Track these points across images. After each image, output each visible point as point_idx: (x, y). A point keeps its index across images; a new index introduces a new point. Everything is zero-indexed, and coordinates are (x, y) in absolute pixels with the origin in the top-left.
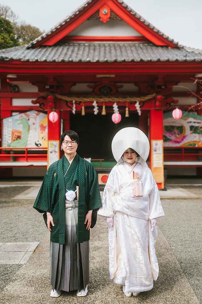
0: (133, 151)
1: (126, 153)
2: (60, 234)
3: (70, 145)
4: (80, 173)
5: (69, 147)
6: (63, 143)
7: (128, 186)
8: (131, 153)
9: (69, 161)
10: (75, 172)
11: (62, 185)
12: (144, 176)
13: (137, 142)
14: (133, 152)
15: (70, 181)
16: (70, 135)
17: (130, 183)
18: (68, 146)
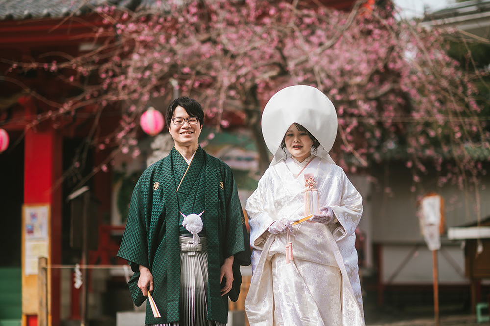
0: (304, 132)
1: (289, 135)
2: (169, 301)
3: (185, 125)
4: (208, 181)
5: (183, 129)
6: (172, 121)
7: (292, 201)
8: (298, 136)
9: (185, 159)
10: (199, 180)
11: (171, 204)
12: (326, 181)
13: (311, 113)
14: (302, 134)
15: (192, 197)
16: (186, 105)
17: (295, 196)
18: (182, 127)
